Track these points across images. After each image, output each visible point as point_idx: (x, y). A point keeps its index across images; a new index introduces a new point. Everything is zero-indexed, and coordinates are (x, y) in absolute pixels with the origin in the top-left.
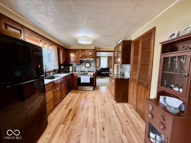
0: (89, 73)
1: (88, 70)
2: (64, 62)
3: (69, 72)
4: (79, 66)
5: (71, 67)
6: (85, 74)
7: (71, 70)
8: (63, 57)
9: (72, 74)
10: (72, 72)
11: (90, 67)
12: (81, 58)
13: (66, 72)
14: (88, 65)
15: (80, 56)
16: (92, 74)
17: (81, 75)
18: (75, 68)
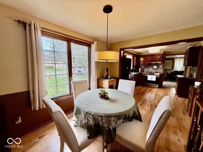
0: (155, 74)
1: (154, 71)
2: (136, 65)
3: (138, 72)
4: (147, 68)
5: (140, 69)
6: (152, 74)
7: (140, 71)
8: (136, 62)
9: (141, 74)
10: (141, 72)
11: (157, 69)
12: (149, 61)
13: (136, 72)
14: (155, 67)
15: (149, 60)
16: (158, 74)
17: (148, 74)
18: (144, 69)
